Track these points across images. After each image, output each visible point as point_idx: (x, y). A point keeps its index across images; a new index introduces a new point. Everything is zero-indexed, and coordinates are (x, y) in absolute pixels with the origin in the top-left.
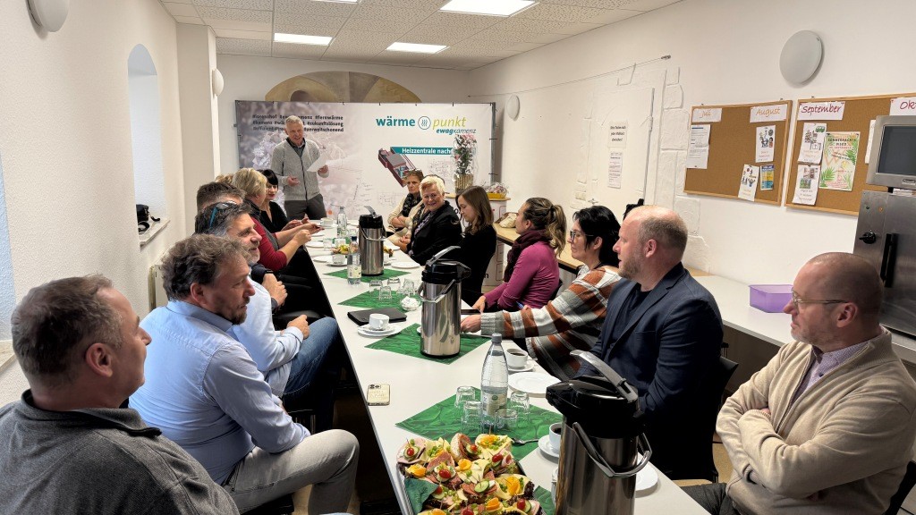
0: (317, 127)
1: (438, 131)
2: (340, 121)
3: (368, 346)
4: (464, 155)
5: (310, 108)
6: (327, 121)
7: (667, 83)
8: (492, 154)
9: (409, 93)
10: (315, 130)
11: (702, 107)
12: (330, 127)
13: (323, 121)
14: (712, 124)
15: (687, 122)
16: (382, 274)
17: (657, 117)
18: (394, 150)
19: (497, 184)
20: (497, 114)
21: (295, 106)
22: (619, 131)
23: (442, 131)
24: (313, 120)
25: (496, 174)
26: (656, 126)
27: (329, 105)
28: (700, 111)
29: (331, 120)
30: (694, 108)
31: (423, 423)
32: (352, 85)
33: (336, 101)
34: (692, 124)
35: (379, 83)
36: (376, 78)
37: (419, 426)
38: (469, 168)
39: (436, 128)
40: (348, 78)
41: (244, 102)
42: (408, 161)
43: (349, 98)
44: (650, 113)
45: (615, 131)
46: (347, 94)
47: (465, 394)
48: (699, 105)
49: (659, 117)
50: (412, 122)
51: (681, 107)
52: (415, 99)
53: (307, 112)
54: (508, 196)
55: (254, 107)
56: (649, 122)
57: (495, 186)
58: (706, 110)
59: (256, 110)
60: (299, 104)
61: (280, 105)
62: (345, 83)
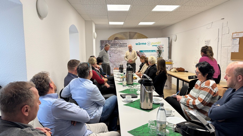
0: (120, 46)
1: (152, 46)
2: (126, 44)
3: (124, 105)
4: (160, 52)
5: (119, 41)
6: (123, 44)
7: (223, 26)
8: (169, 52)
9: (145, 36)
10: (120, 47)
11: (236, 33)
12: (123, 46)
13: (122, 44)
14: (240, 38)
15: (230, 38)
16: (133, 84)
17: (220, 37)
18: (140, 51)
19: (170, 60)
20: (170, 40)
21: (115, 41)
22: (208, 42)
23: (154, 46)
24: (119, 44)
25: (170, 57)
26: (220, 40)
27: (123, 40)
28: (235, 34)
29: (124, 44)
30: (233, 33)
31: (137, 132)
32: (130, 35)
33: (125, 39)
34: (233, 38)
35: (137, 34)
36: (136, 33)
37: (135, 133)
38: (161, 55)
39: (152, 45)
40: (129, 33)
41: (102, 41)
42: (144, 54)
43: (129, 38)
44: (218, 36)
45: (207, 42)
46: (128, 37)
47: (151, 123)
48: (235, 32)
49: (221, 37)
50: (145, 44)
51: (229, 33)
52: (146, 37)
53: (118, 42)
54: (173, 63)
55: (105, 42)
56: (217, 39)
57: (169, 60)
58: (237, 34)
59: (106, 43)
60: (116, 41)
61: (111, 41)
62: (128, 35)
